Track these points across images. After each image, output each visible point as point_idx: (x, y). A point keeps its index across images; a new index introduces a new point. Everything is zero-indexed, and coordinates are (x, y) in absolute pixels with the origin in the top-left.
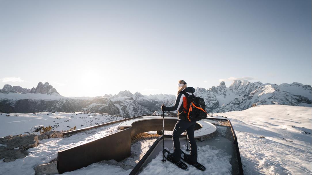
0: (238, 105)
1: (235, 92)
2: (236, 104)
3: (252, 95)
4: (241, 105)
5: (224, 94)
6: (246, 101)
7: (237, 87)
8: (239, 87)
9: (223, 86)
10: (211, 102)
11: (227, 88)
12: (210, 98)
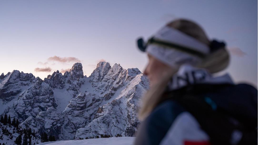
0: (81, 111)
1: (96, 86)
2: (78, 109)
3: (113, 92)
4: (87, 111)
5: (73, 89)
6: (100, 102)
7: (102, 77)
8: (105, 77)
9: (78, 73)
10: (36, 104)
11: (84, 78)
12: (37, 97)
